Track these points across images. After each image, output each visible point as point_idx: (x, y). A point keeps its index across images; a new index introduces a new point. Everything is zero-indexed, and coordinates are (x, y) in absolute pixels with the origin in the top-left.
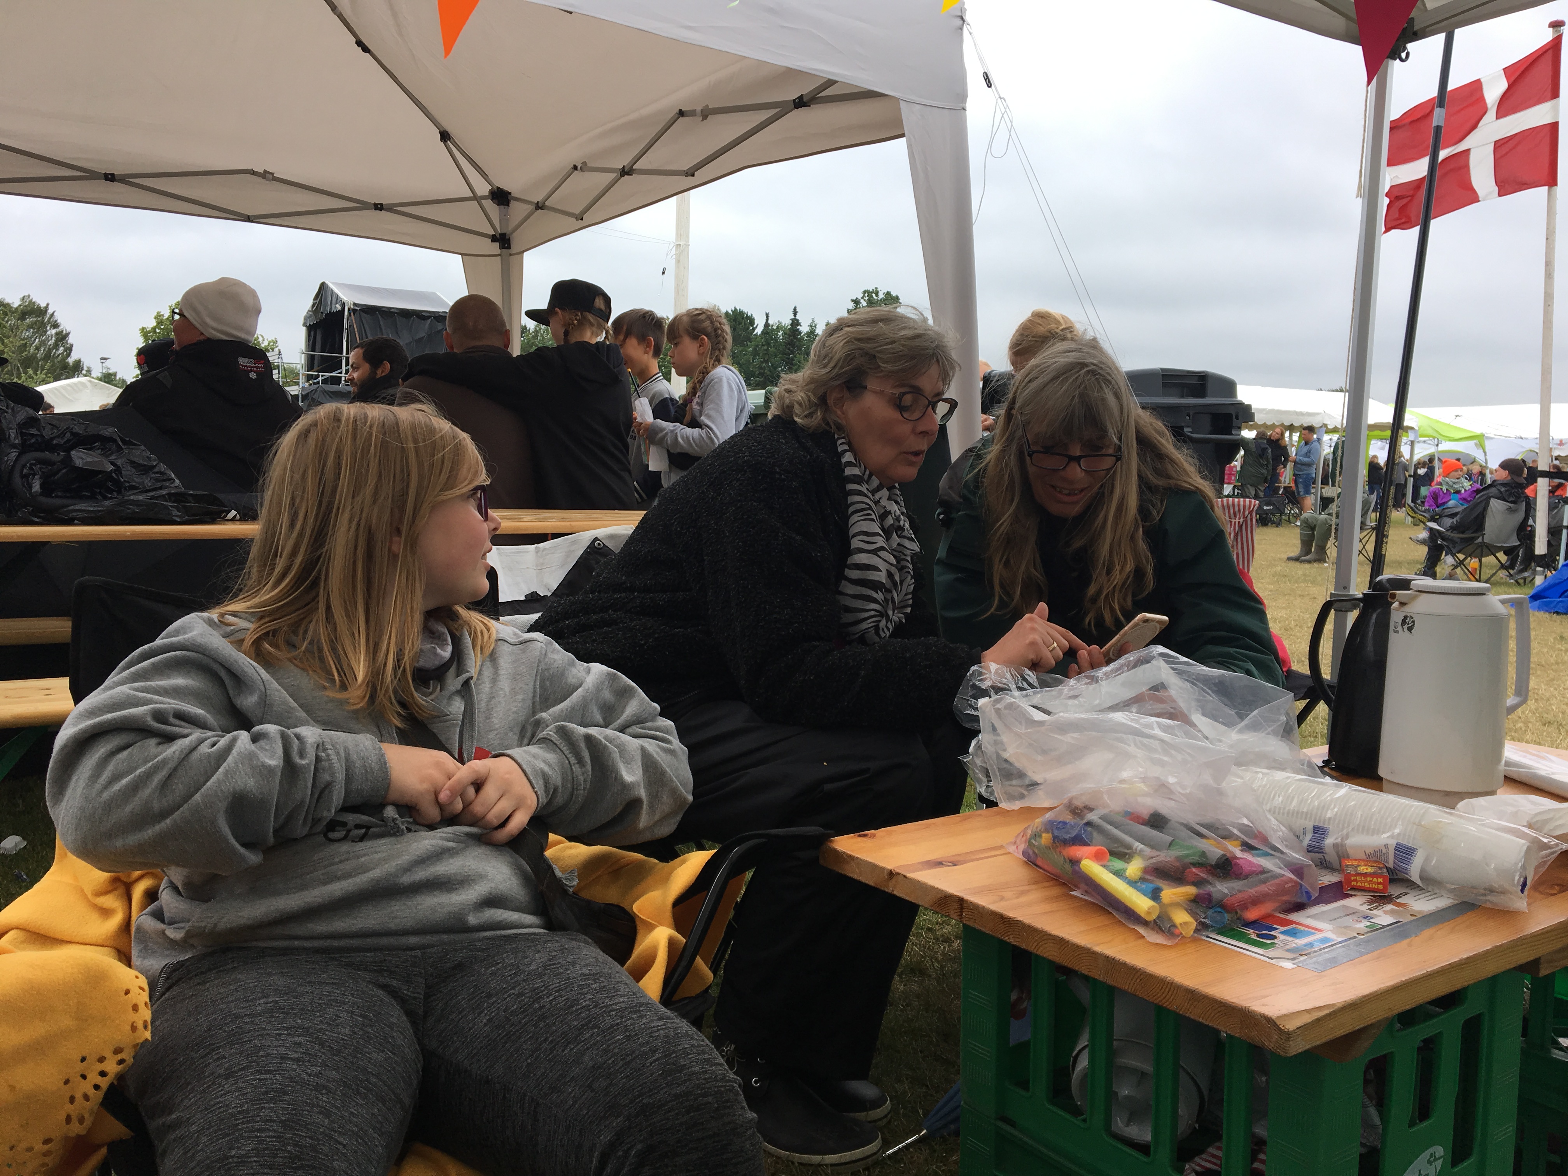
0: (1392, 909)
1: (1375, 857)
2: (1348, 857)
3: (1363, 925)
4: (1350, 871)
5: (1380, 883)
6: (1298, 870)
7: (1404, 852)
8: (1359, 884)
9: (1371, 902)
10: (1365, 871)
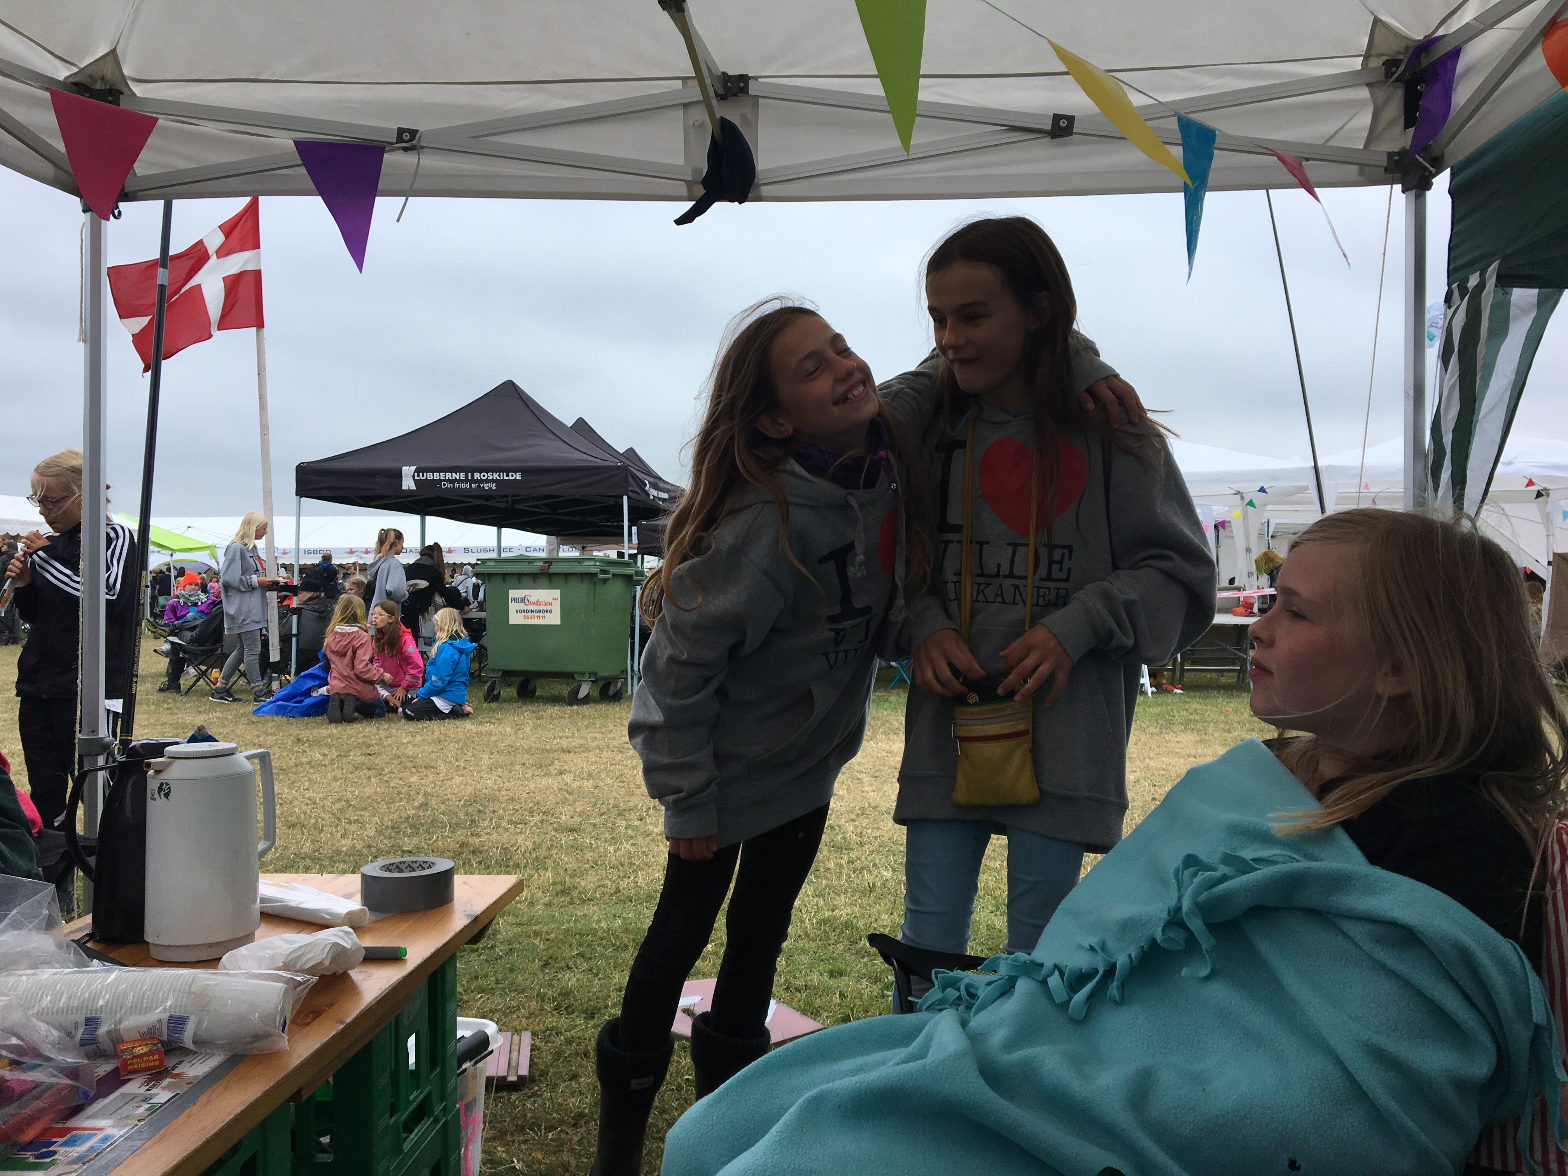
0: (170, 1083)
1: (149, 1035)
2: (123, 1042)
3: (142, 1109)
4: (126, 1056)
5: (156, 1060)
6: (73, 1072)
7: (177, 1022)
8: (136, 1066)
9: (148, 1082)
10: (141, 1052)
